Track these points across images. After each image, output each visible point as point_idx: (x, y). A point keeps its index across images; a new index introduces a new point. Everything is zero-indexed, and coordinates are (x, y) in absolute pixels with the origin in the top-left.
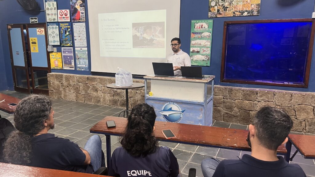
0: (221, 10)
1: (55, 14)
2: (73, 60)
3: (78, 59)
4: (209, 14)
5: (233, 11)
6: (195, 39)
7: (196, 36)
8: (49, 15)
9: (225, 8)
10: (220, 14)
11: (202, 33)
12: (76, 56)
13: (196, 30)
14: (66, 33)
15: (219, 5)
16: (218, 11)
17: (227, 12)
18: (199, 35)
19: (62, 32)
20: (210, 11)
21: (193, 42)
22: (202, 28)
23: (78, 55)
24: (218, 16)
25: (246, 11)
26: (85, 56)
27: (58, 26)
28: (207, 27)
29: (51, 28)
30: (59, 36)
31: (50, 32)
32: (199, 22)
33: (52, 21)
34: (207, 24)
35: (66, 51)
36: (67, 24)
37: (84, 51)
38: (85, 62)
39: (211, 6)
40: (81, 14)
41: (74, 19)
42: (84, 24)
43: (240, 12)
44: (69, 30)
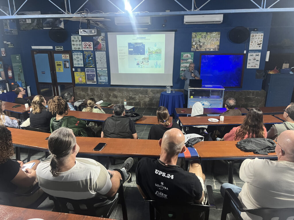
0: (198, 47)
1: (80, 45)
2: (95, 77)
3: (100, 76)
4: (192, 49)
5: (205, 48)
6: (183, 63)
7: (184, 61)
8: (74, 45)
9: (201, 46)
10: (198, 49)
11: (188, 60)
12: (98, 75)
13: (183, 58)
14: (89, 58)
15: (197, 44)
16: (197, 47)
17: (202, 48)
18: (186, 61)
19: (86, 58)
20: (192, 48)
21: (182, 65)
22: (187, 57)
23: (99, 73)
24: (197, 51)
25: (212, 48)
26: (105, 74)
27: (82, 54)
28: (190, 56)
29: (75, 54)
30: (83, 60)
31: (74, 57)
32: (186, 54)
33: (77, 50)
34: (190, 55)
35: (89, 71)
36: (91, 52)
37: (104, 71)
38: (105, 78)
39: (193, 45)
40: (102, 46)
41: (96, 49)
42: (105, 52)
43: (209, 49)
44: (92, 56)
